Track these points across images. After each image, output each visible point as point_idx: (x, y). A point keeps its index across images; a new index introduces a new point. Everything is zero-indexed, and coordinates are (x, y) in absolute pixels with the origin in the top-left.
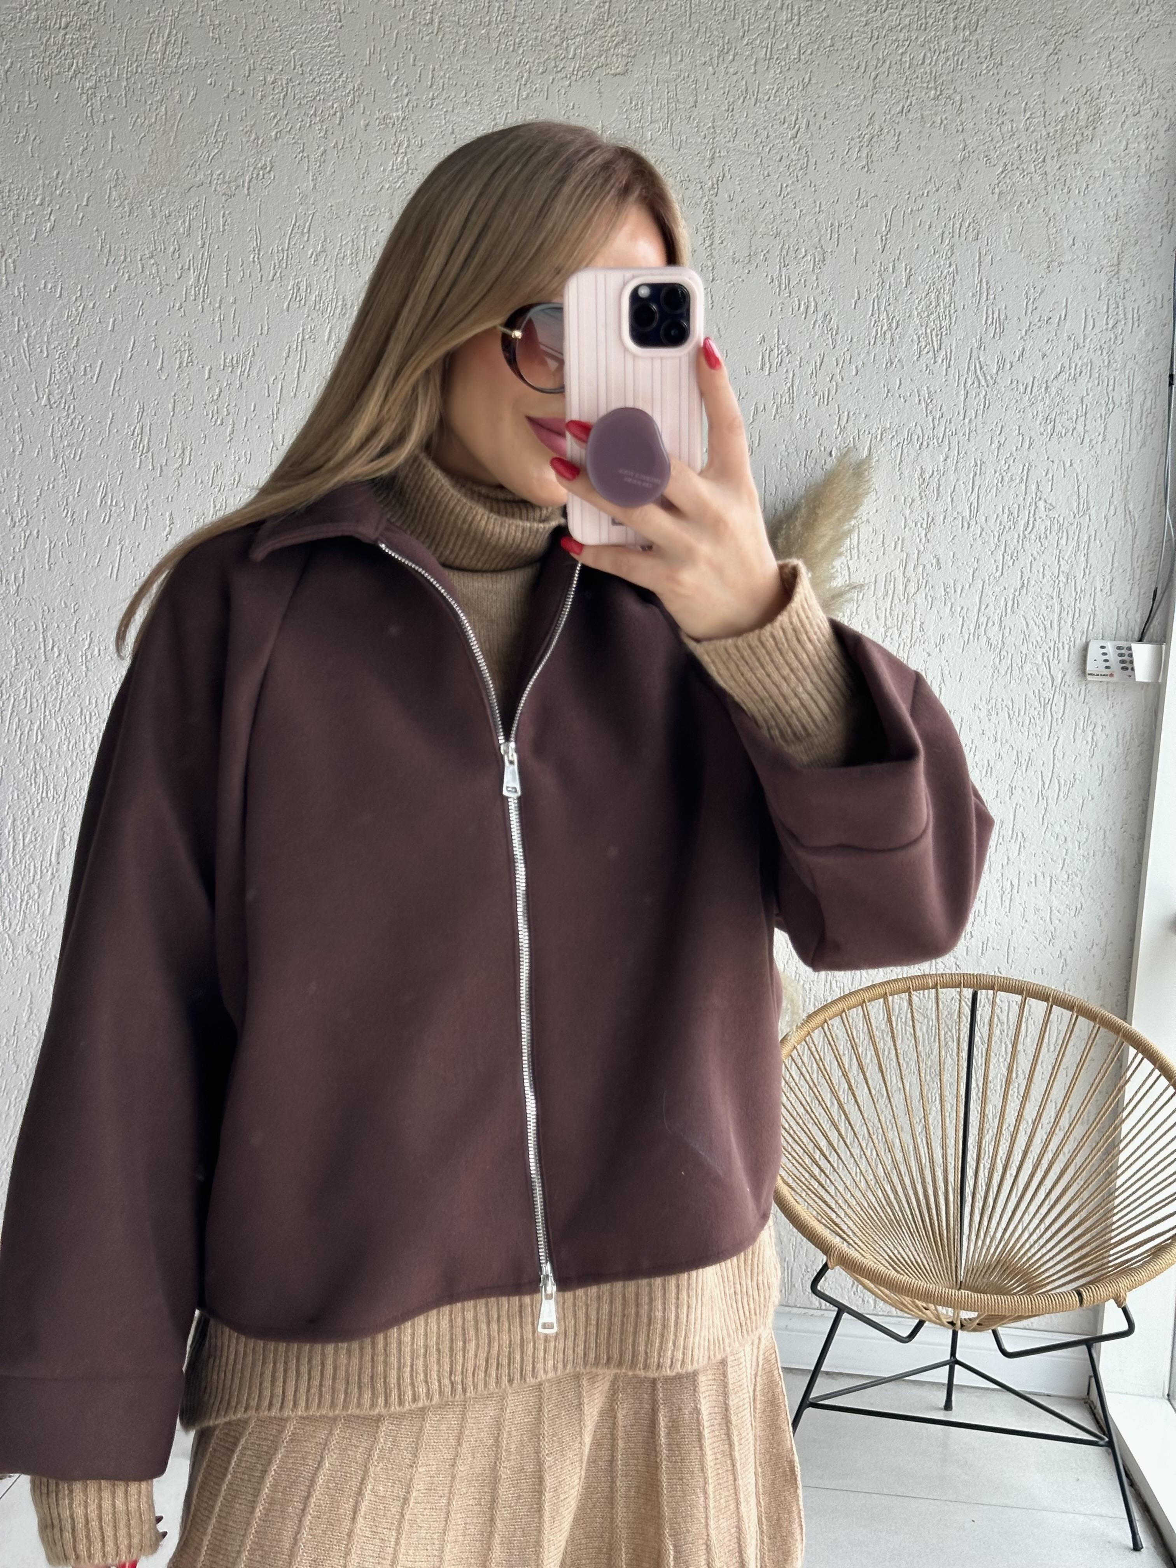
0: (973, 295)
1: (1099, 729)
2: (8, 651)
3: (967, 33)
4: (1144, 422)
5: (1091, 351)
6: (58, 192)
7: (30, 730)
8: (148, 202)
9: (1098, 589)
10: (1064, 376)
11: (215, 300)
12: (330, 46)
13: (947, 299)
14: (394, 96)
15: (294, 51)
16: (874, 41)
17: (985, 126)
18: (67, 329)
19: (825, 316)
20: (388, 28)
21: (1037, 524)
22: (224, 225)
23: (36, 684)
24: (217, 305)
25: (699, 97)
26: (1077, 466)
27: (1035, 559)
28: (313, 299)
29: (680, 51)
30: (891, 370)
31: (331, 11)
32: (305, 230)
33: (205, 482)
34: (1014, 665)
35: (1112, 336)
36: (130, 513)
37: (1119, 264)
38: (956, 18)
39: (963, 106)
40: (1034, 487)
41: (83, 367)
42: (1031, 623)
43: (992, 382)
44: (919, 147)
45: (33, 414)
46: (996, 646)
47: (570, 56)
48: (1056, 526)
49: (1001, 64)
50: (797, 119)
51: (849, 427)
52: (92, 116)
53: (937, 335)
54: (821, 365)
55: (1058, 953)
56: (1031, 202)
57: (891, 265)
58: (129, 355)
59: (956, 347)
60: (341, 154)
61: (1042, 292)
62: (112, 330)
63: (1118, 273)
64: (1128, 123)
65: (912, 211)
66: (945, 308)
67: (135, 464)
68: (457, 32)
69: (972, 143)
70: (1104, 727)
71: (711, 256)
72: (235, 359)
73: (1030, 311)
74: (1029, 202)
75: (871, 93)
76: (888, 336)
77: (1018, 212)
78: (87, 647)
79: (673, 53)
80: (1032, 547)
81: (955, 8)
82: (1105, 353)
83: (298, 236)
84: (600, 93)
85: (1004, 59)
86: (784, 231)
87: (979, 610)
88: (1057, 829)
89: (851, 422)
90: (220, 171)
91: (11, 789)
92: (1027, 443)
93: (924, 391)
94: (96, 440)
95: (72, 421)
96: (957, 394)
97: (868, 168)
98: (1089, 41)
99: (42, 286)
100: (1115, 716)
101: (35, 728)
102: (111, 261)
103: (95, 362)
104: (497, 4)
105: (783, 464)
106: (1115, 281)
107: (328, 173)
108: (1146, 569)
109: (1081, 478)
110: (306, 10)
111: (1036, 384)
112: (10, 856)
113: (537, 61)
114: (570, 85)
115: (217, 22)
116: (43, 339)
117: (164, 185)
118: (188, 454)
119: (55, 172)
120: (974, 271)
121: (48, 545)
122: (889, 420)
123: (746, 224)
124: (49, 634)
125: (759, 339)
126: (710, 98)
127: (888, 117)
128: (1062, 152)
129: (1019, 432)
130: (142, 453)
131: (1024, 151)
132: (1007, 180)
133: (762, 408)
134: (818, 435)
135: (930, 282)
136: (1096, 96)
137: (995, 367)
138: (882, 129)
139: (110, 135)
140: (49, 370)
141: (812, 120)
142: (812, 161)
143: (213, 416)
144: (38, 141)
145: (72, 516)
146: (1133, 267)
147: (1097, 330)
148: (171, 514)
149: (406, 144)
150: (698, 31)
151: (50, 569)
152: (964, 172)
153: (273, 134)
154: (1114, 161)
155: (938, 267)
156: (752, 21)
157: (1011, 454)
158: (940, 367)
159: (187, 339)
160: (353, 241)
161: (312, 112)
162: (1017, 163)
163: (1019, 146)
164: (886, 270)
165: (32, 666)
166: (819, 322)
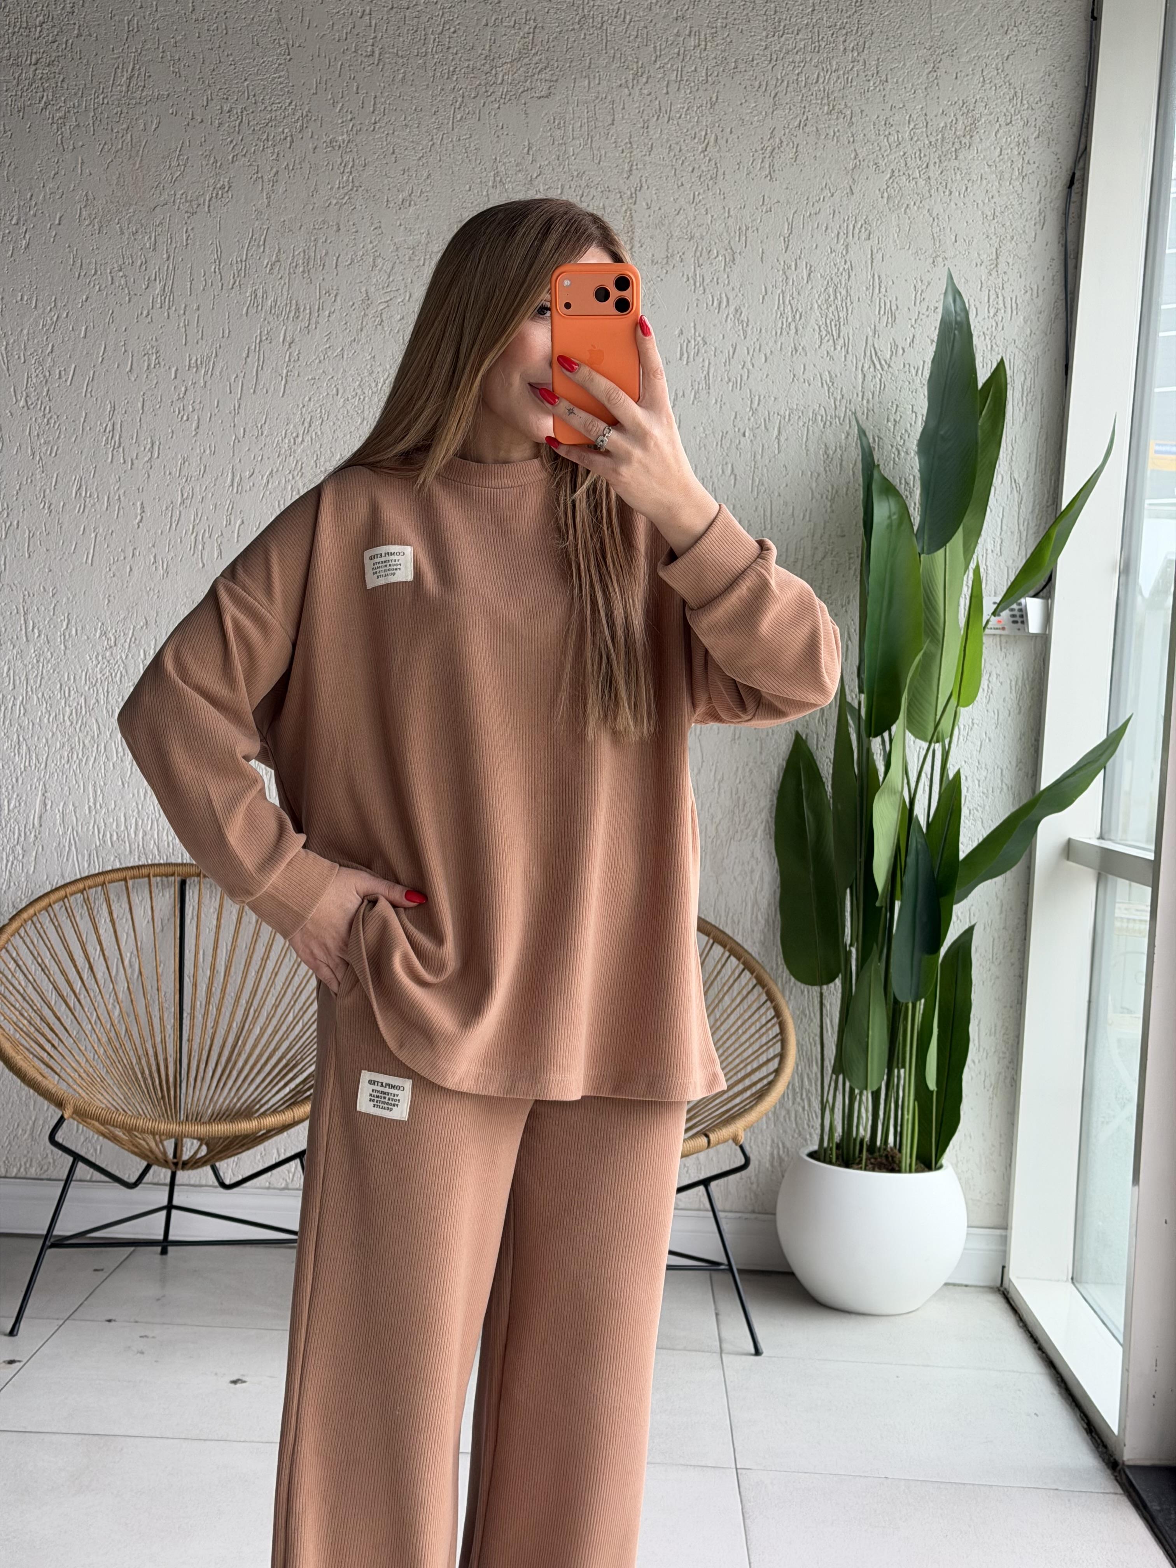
0: (867, 288)
3: (856, 54)
4: (1025, 399)
6: (32, 212)
7: (14, 705)
8: (116, 221)
9: (989, 551)
11: (180, 307)
12: (280, 77)
13: (844, 292)
14: (340, 121)
15: (247, 82)
16: (773, 63)
17: (873, 137)
18: (42, 337)
19: (737, 311)
20: (332, 60)
22: (187, 240)
23: (19, 664)
24: (182, 312)
25: (616, 116)
28: (269, 304)
29: (597, 75)
30: (795, 358)
31: (280, 46)
32: (261, 243)
33: (173, 473)
35: (994, 324)
36: (103, 503)
37: (997, 258)
38: (845, 41)
39: (853, 119)
41: (57, 372)
43: (886, 367)
44: (815, 157)
45: (11, 415)
47: (499, 81)
49: (887, 81)
50: (706, 134)
51: (760, 409)
52: (62, 143)
53: (836, 325)
54: (734, 353)
56: (918, 203)
57: (793, 264)
58: (100, 359)
59: (853, 335)
60: (292, 175)
61: (929, 284)
62: (85, 337)
63: (996, 266)
64: (1001, 131)
65: (810, 215)
66: (842, 301)
67: (108, 458)
68: (396, 63)
69: (862, 152)
70: (998, 675)
72: (199, 360)
73: (918, 302)
74: (915, 204)
75: (771, 110)
76: (793, 326)
77: (905, 212)
78: (65, 627)
79: (591, 76)
81: (844, 32)
82: (987, 338)
83: (255, 248)
84: (526, 114)
85: (889, 77)
86: (697, 234)
89: (762, 404)
90: (182, 191)
93: (826, 376)
94: (70, 438)
95: (48, 421)
96: (856, 378)
97: (770, 176)
98: (963, 60)
99: (19, 298)
100: (1007, 665)
101: (18, 703)
102: (82, 274)
103: (69, 367)
104: (433, 37)
105: (702, 445)
106: (994, 273)
107: (281, 192)
108: (1031, 532)
110: (258, 45)
111: (927, 368)
113: (469, 87)
114: (499, 108)
115: (177, 56)
116: (20, 346)
117: (131, 205)
118: (156, 448)
119: (29, 194)
120: (867, 267)
121: (26, 536)
122: (796, 402)
123: (663, 229)
124: (30, 616)
125: (677, 332)
126: (626, 117)
127: (787, 131)
128: (943, 158)
129: (912, 411)
130: (114, 449)
131: (909, 159)
132: (896, 186)
133: (681, 394)
134: (732, 418)
135: (828, 278)
136: (971, 108)
137: (889, 353)
138: (782, 142)
139: (80, 161)
140: (26, 375)
141: (720, 135)
142: (721, 172)
143: (179, 413)
144: (13, 167)
145: (49, 508)
146: (1010, 261)
147: (980, 318)
148: (142, 504)
149: (351, 164)
150: (614, 57)
151: (29, 556)
152: (856, 178)
153: (230, 158)
154: (990, 166)
155: (835, 265)
156: (663, 47)
157: (906, 431)
158: (839, 354)
159: (154, 343)
160: (304, 252)
161: (265, 137)
162: (903, 169)
163: (905, 154)
164: (789, 267)
165: (14, 646)
166: (731, 316)
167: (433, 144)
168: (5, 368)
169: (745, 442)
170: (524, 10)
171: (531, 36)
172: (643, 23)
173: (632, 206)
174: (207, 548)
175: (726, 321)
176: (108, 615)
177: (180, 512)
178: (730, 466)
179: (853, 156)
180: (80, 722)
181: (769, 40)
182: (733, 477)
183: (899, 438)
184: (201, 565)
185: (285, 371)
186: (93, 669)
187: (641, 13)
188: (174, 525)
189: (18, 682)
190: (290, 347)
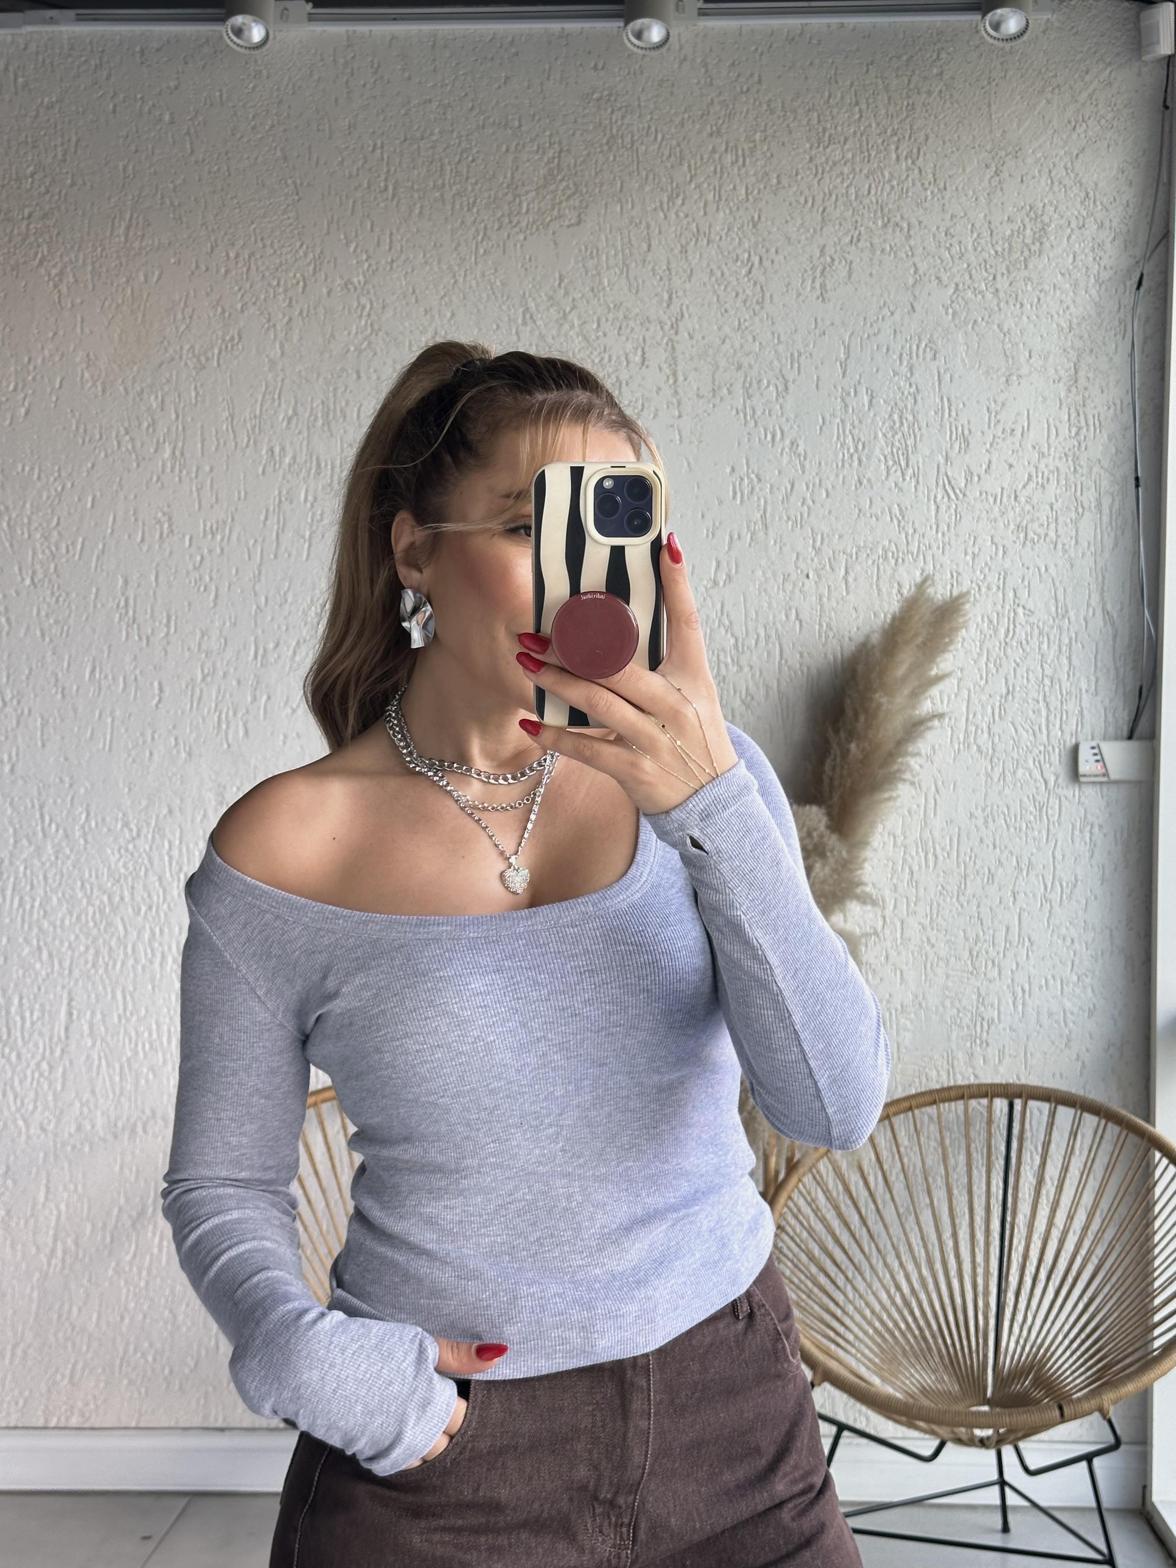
0: (935, 412)
1: (1096, 829)
2: (7, 830)
3: (910, 161)
4: (1114, 524)
5: (1057, 460)
7: (32, 907)
8: (120, 381)
9: (1084, 691)
10: (1032, 485)
11: (192, 470)
12: (289, 218)
13: (910, 418)
14: (355, 261)
15: (253, 226)
16: (819, 176)
17: (934, 249)
18: (47, 510)
19: (792, 443)
20: (345, 198)
21: (1017, 631)
22: (196, 397)
23: (36, 861)
24: (193, 475)
25: (653, 243)
26: (1052, 570)
27: (1018, 665)
28: (288, 461)
29: (630, 199)
30: (860, 491)
31: (287, 186)
32: (276, 396)
33: (192, 648)
34: (1007, 772)
35: (1076, 444)
36: (119, 684)
37: (1076, 372)
38: (897, 148)
39: (912, 232)
40: (1011, 595)
41: (64, 546)
42: (1020, 728)
43: (961, 496)
44: (871, 275)
45: (18, 594)
46: (987, 753)
47: (524, 210)
48: (1036, 631)
49: (945, 189)
50: (750, 255)
51: (825, 548)
52: (60, 302)
53: (903, 455)
54: (792, 490)
55: (1075, 1056)
56: (986, 318)
57: (852, 391)
58: (109, 531)
59: (923, 463)
60: (306, 321)
61: (1003, 404)
62: (93, 506)
63: (1076, 382)
64: (1073, 237)
65: (869, 336)
66: (909, 427)
67: (122, 636)
68: (412, 197)
69: (923, 267)
70: (1101, 827)
71: (676, 392)
72: (215, 525)
73: (993, 424)
74: (983, 319)
75: (820, 227)
76: (855, 457)
77: (973, 328)
78: (84, 820)
79: (624, 200)
80: (1016, 654)
81: (896, 139)
82: (1070, 459)
83: (269, 402)
84: (556, 244)
85: (948, 184)
87: (967, 719)
88: (1063, 931)
89: (826, 543)
90: (187, 347)
91: (15, 968)
92: (1001, 552)
93: (895, 509)
94: (81, 616)
95: (57, 599)
96: (928, 509)
97: (822, 297)
98: (1028, 161)
99: (20, 469)
100: (1110, 814)
101: (37, 904)
102: (87, 440)
103: (77, 541)
104: (449, 168)
106: (1074, 390)
107: (295, 340)
108: (1129, 668)
109: (1057, 584)
110: (263, 185)
111: (1005, 495)
112: (19, 1034)
113: (492, 218)
114: (525, 239)
115: (176, 203)
116: (23, 521)
117: (135, 363)
118: (173, 623)
119: (26, 359)
120: (934, 390)
121: (39, 723)
122: (863, 538)
123: (709, 359)
124: (46, 809)
125: (728, 470)
126: (663, 242)
127: (838, 248)
128: (1011, 268)
129: (992, 542)
130: (128, 626)
131: (974, 271)
132: (960, 299)
133: (736, 536)
134: (794, 558)
135: (892, 403)
136: (1040, 212)
137: (964, 481)
138: (833, 260)
139: (79, 319)
140: (30, 553)
141: (764, 256)
142: (768, 295)
143: (196, 583)
144: (8, 329)
145: (63, 692)
146: (1091, 375)
147: (1061, 438)
148: (160, 684)
149: (368, 306)
150: (647, 179)
151: (43, 745)
152: (917, 293)
153: (239, 306)
154: (1063, 274)
155: (899, 388)
156: (699, 164)
157: (986, 564)
158: (909, 484)
159: (166, 509)
160: (323, 403)
161: (275, 283)
162: (969, 282)
163: (969, 266)
164: (848, 394)
165: (30, 843)
166: (787, 449)
167: (456, 282)
168: (7, 544)
169: (810, 585)
170: (548, 133)
171: (556, 161)
172: (674, 142)
173: (673, 337)
174: (232, 726)
175: (782, 454)
176: (129, 803)
177: (201, 691)
178: (794, 611)
179: (912, 271)
180: (104, 923)
181: (813, 152)
182: (797, 623)
183: (978, 573)
184: (225, 746)
185: (307, 534)
186: (116, 864)
187: (673, 130)
188: (195, 705)
189: (35, 882)
190: (312, 506)
